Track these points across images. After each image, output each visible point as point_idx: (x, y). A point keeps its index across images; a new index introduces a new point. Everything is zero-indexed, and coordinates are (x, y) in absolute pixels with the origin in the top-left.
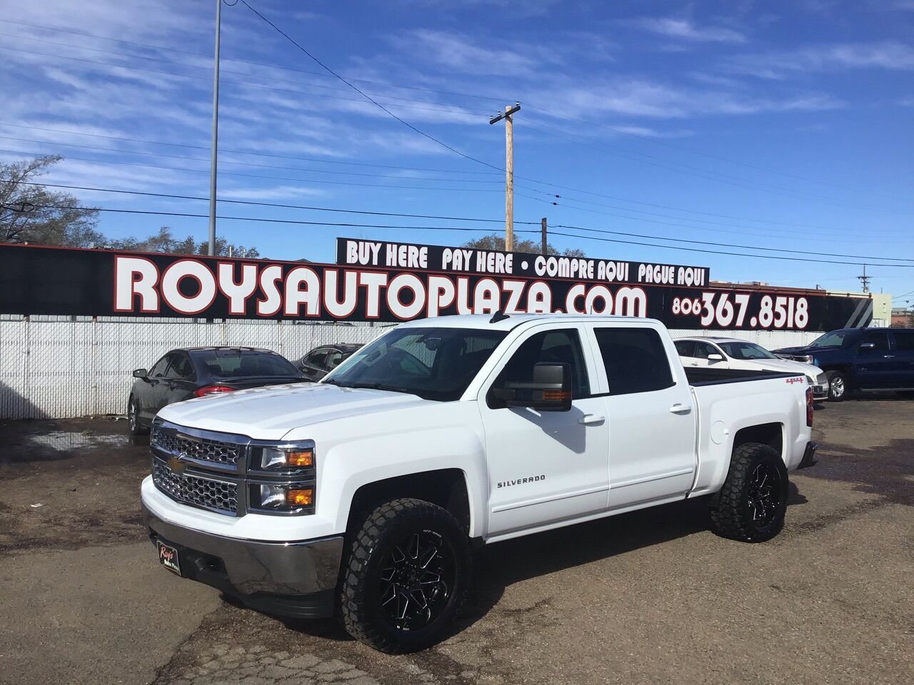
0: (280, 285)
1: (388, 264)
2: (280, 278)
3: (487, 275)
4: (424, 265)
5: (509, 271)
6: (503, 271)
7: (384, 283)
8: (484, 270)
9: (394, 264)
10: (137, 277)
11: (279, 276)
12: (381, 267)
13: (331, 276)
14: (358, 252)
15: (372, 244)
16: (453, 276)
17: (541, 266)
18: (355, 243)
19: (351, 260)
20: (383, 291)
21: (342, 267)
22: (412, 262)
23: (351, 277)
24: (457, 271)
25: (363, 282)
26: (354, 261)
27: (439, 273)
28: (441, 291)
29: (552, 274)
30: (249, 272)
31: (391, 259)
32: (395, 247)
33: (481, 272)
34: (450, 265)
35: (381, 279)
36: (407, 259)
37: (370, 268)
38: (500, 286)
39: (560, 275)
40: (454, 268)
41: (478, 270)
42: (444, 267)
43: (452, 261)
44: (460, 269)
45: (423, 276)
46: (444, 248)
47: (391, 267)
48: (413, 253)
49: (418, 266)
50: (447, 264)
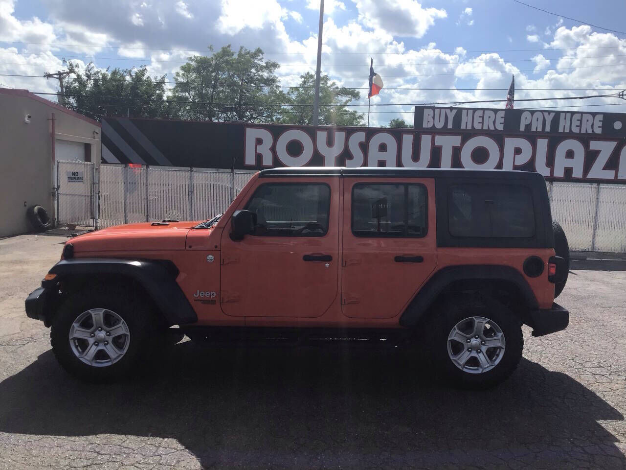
0: (364, 147)
1: (463, 127)
2: (364, 141)
3: (571, 135)
4: (500, 127)
5: (598, 131)
6: (590, 131)
7: (458, 144)
8: (567, 130)
9: (469, 127)
10: (259, 142)
11: (363, 140)
12: (456, 130)
13: (408, 140)
14: (434, 118)
15: (448, 111)
16: (532, 137)
18: (431, 111)
19: (426, 125)
20: (457, 152)
21: (418, 131)
22: (488, 125)
23: (426, 140)
24: (536, 132)
25: (437, 144)
26: (430, 125)
27: (516, 134)
28: (518, 151)
30: (339, 137)
31: (466, 123)
32: (471, 112)
33: (564, 133)
34: (528, 127)
35: (456, 140)
36: (482, 123)
37: (444, 131)
38: (586, 145)
40: (533, 129)
41: (561, 130)
42: (522, 128)
43: (530, 124)
44: (540, 129)
45: (499, 138)
46: (522, 111)
47: (466, 129)
48: (489, 117)
49: (493, 129)
50: (526, 126)
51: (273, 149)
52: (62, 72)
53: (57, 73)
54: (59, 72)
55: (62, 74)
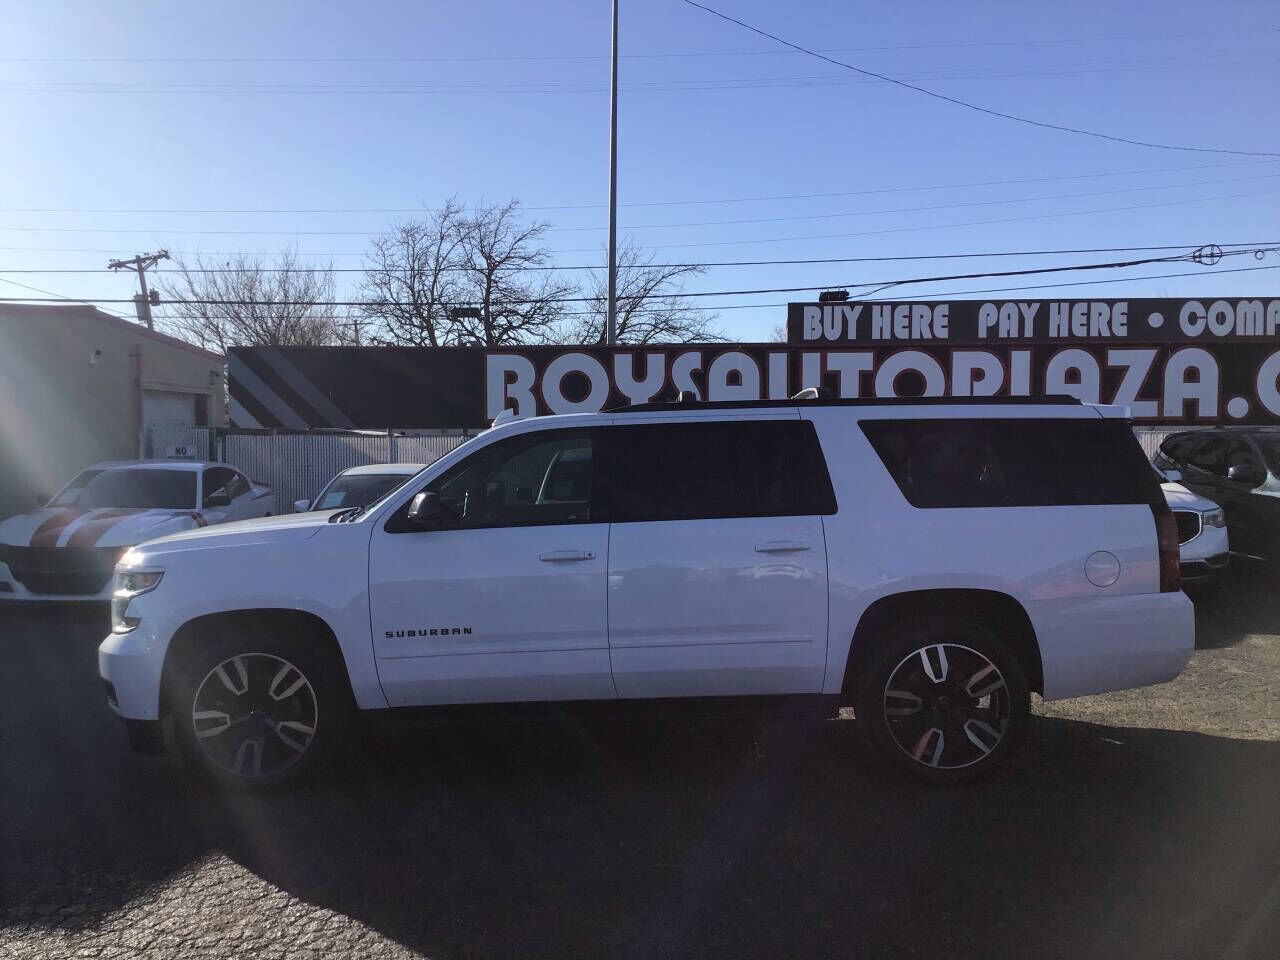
0: (700, 378)
1: (876, 335)
2: (700, 368)
3: (1072, 342)
4: (942, 334)
5: (1121, 331)
6: (1106, 333)
7: (870, 367)
8: (1064, 333)
9: (887, 336)
10: (511, 377)
11: (699, 366)
12: (864, 341)
13: (778, 363)
14: (822, 321)
15: (848, 309)
16: (1001, 348)
17: (1193, 319)
18: (818, 310)
19: (809, 335)
20: (867, 380)
21: (796, 345)
22: (921, 330)
23: (811, 362)
24: (1009, 339)
25: (830, 368)
26: (816, 335)
27: (972, 344)
28: (977, 375)
29: (1220, 331)
30: (655, 362)
31: (880, 328)
32: (887, 309)
33: (1059, 338)
34: (993, 330)
35: (866, 360)
36: (910, 327)
37: (843, 345)
38: (1101, 359)
39: (1240, 332)
40: (1003, 334)
41: (1053, 333)
42: (982, 333)
43: (997, 324)
44: (1014, 334)
45: (941, 352)
46: (980, 303)
47: (881, 340)
48: (922, 317)
49: (930, 337)
50: (988, 328)
51: (537, 390)
52: (142, 256)
53: (134, 258)
54: (138, 257)
55: (144, 260)
